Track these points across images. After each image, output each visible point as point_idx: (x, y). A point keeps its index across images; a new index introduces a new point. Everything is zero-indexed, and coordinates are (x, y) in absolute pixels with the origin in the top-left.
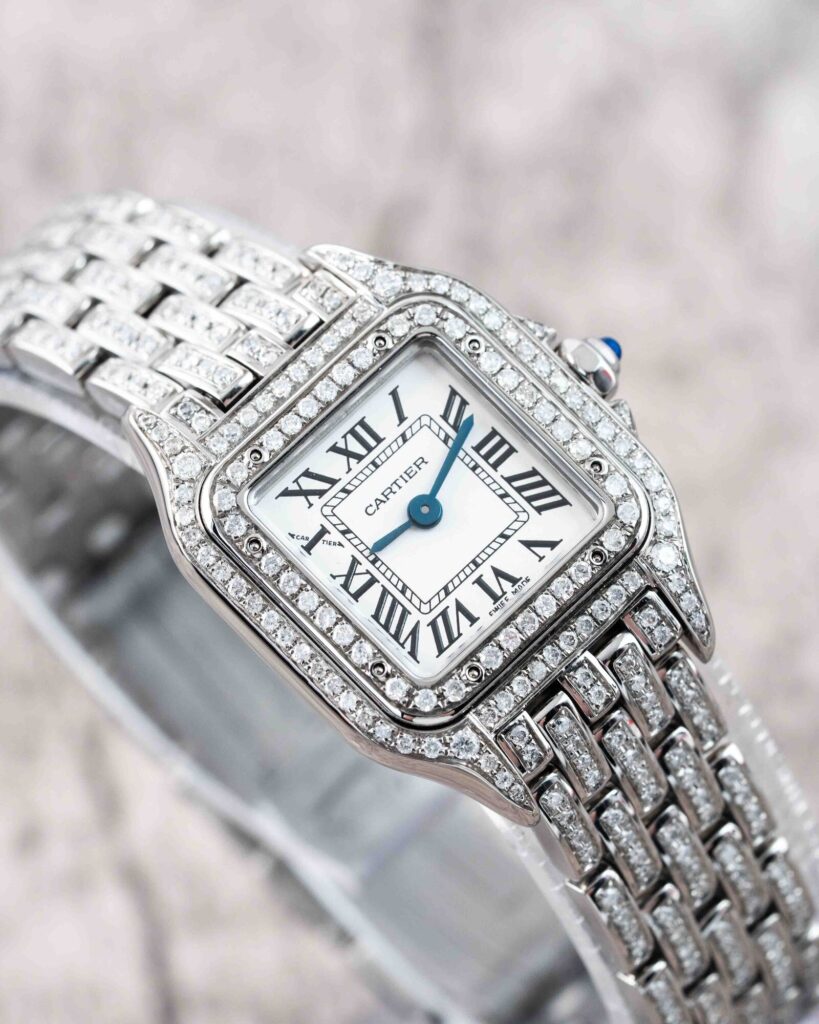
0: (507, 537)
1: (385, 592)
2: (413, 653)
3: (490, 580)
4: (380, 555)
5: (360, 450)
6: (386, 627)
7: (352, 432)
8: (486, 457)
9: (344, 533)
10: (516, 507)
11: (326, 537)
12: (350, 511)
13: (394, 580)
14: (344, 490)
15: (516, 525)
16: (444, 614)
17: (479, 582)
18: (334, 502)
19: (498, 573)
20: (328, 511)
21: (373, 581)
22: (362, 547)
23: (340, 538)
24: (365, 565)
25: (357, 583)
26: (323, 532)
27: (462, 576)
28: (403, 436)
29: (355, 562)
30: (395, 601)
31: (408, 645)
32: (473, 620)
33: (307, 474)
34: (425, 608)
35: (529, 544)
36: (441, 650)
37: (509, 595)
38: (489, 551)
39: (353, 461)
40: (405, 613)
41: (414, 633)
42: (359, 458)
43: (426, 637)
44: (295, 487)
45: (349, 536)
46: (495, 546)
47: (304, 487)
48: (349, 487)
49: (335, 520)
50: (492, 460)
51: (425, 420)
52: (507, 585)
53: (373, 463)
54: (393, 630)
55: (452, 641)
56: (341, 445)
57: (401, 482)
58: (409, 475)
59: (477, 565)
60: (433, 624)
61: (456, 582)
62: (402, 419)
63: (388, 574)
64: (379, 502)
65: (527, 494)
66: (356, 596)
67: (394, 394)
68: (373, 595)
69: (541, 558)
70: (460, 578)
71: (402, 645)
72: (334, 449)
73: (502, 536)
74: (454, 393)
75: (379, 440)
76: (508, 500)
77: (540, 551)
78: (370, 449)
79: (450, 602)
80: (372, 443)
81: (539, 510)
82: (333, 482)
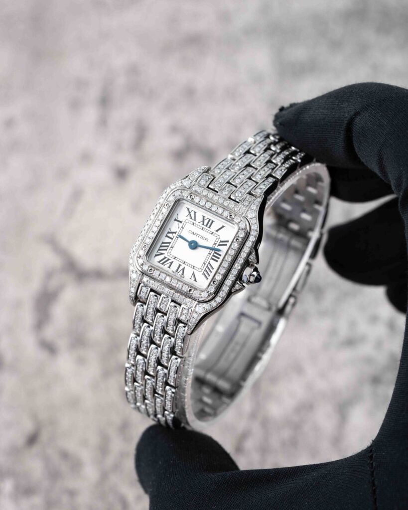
0: (194, 268)
1: (170, 243)
2: (156, 255)
3: (181, 268)
4: (179, 238)
5: (205, 224)
6: (161, 246)
7: (210, 220)
8: (213, 256)
9: (182, 227)
10: (202, 267)
11: (180, 223)
12: (189, 227)
13: (174, 244)
14: (193, 223)
15: (197, 269)
16: (169, 259)
17: (180, 265)
18: (190, 222)
19: (184, 269)
20: (187, 221)
21: (172, 239)
22: (180, 233)
23: (180, 227)
24: (175, 235)
25: (170, 235)
26: (181, 222)
27: (180, 261)
28: (213, 233)
29: (175, 233)
30: (168, 246)
31: (158, 253)
32: (169, 267)
33: (195, 213)
34: (169, 254)
35: (194, 274)
36: (159, 262)
37: (179, 274)
38: (189, 265)
39: (202, 223)
40: (166, 250)
41: (162, 254)
42: (203, 224)
43: (161, 257)
44: (190, 211)
45: (182, 229)
46: (190, 266)
47: (191, 213)
48: (195, 224)
49: (185, 224)
50: (213, 257)
51: (218, 237)
52: (181, 272)
53: (203, 228)
54: (161, 248)
55: (163, 264)
56: (205, 218)
57: (200, 236)
58: (202, 238)
59: (184, 263)
60: (165, 258)
61: (178, 260)
62: (217, 231)
63: (175, 242)
64: (193, 233)
65: (207, 269)
66: (167, 236)
67: (223, 227)
68: (168, 240)
69: (191, 279)
70: (180, 260)
71: (157, 252)
72: (204, 217)
73: (194, 267)
74: (228, 241)
75: (209, 227)
76: (204, 265)
77: (193, 278)
78: (206, 226)
79: (172, 260)
80: (208, 226)
81: (204, 273)
82: (195, 220)
